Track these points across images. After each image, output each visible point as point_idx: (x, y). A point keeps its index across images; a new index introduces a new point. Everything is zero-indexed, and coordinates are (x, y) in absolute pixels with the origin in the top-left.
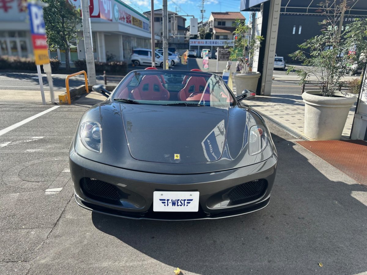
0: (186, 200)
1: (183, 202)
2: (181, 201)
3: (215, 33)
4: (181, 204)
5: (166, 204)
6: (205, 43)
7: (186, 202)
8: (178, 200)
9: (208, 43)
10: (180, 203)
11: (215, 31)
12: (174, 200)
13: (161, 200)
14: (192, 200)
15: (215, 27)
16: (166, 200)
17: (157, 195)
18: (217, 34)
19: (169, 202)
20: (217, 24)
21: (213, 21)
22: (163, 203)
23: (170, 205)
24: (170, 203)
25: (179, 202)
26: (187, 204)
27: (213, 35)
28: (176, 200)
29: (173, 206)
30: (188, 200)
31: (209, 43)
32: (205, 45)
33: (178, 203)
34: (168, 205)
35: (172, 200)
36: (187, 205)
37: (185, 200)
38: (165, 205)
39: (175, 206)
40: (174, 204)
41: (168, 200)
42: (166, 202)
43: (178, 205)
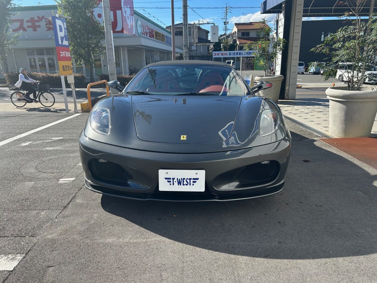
0: (192, 179)
1: (188, 181)
2: (187, 180)
3: (238, 44)
4: (187, 184)
5: (172, 183)
6: (228, 54)
7: (192, 181)
8: (184, 179)
9: (231, 54)
10: (185, 183)
11: (239, 42)
12: (179, 179)
13: (166, 179)
14: (197, 179)
15: (239, 38)
16: (171, 179)
17: (162, 174)
18: (241, 45)
19: (175, 180)
20: (240, 36)
21: (237, 32)
22: (168, 182)
23: (176, 184)
24: (176, 182)
25: (185, 180)
26: (193, 183)
27: (237, 46)
28: (181, 179)
29: (178, 185)
30: (194, 179)
31: (233, 54)
32: (228, 56)
33: (183, 182)
34: (173, 184)
35: (177, 179)
36: (193, 185)
37: (190, 179)
38: (170, 184)
39: (181, 185)
40: (179, 183)
41: (173, 179)
42: (172, 180)
43: (184, 185)
